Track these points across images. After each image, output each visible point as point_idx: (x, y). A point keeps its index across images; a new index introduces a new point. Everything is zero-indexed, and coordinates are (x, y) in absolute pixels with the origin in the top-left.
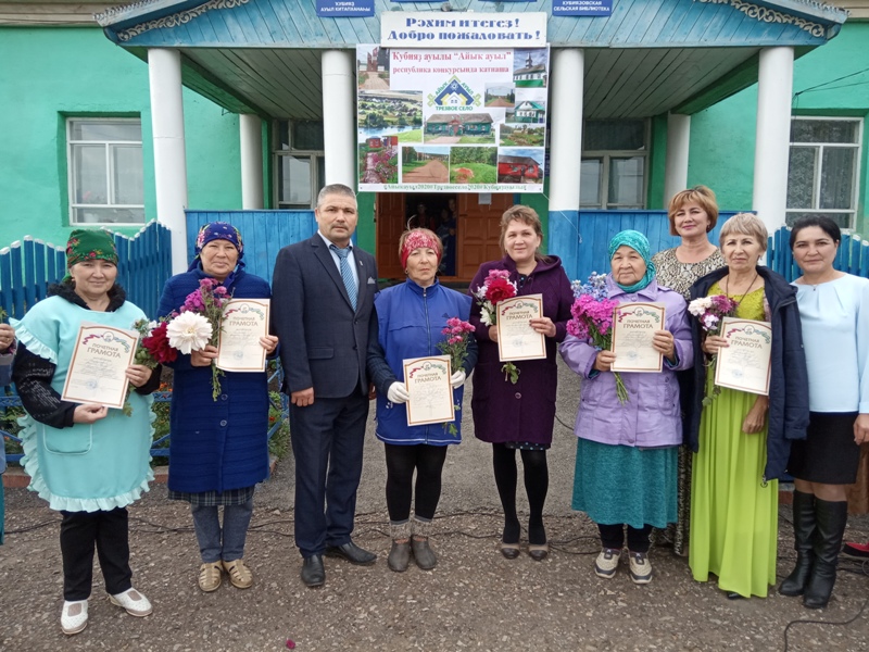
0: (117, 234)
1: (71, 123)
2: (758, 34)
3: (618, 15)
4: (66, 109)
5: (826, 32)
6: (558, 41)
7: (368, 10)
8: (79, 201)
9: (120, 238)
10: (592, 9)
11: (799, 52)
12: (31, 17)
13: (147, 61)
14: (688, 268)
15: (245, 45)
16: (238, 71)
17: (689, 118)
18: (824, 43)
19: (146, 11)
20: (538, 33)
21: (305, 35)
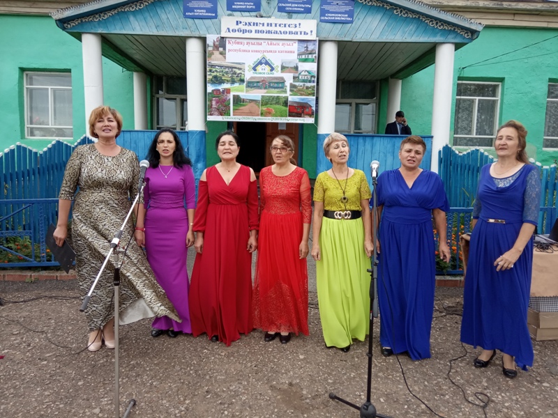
0: (65, 143)
1: (27, 75)
2: (435, 35)
3: (357, 23)
4: (24, 66)
5: (472, 35)
6: (323, 37)
7: (214, 15)
8: (31, 123)
9: (67, 145)
10: (342, 18)
11: (458, 46)
13: (81, 41)
15: (141, 33)
16: (135, 47)
17: (400, 81)
18: (471, 42)
19: (81, 12)
20: (311, 31)
21: (176, 29)
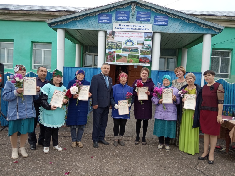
0: (49, 71)
1: (34, 44)
2: (203, 31)
3: (169, 25)
4: (33, 41)
5: (219, 31)
6: (155, 31)
7: (110, 22)
8: (35, 63)
9: (49, 72)
10: (163, 24)
11: (213, 35)
12: (27, 19)
13: (57, 32)
14: (180, 84)
15: (81, 29)
16: (78, 34)
17: (187, 49)
18: (219, 33)
19: (58, 20)
20: (150, 29)
21: (95, 27)
